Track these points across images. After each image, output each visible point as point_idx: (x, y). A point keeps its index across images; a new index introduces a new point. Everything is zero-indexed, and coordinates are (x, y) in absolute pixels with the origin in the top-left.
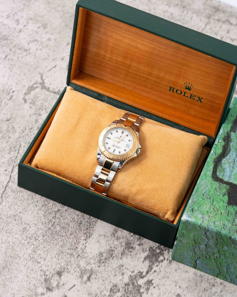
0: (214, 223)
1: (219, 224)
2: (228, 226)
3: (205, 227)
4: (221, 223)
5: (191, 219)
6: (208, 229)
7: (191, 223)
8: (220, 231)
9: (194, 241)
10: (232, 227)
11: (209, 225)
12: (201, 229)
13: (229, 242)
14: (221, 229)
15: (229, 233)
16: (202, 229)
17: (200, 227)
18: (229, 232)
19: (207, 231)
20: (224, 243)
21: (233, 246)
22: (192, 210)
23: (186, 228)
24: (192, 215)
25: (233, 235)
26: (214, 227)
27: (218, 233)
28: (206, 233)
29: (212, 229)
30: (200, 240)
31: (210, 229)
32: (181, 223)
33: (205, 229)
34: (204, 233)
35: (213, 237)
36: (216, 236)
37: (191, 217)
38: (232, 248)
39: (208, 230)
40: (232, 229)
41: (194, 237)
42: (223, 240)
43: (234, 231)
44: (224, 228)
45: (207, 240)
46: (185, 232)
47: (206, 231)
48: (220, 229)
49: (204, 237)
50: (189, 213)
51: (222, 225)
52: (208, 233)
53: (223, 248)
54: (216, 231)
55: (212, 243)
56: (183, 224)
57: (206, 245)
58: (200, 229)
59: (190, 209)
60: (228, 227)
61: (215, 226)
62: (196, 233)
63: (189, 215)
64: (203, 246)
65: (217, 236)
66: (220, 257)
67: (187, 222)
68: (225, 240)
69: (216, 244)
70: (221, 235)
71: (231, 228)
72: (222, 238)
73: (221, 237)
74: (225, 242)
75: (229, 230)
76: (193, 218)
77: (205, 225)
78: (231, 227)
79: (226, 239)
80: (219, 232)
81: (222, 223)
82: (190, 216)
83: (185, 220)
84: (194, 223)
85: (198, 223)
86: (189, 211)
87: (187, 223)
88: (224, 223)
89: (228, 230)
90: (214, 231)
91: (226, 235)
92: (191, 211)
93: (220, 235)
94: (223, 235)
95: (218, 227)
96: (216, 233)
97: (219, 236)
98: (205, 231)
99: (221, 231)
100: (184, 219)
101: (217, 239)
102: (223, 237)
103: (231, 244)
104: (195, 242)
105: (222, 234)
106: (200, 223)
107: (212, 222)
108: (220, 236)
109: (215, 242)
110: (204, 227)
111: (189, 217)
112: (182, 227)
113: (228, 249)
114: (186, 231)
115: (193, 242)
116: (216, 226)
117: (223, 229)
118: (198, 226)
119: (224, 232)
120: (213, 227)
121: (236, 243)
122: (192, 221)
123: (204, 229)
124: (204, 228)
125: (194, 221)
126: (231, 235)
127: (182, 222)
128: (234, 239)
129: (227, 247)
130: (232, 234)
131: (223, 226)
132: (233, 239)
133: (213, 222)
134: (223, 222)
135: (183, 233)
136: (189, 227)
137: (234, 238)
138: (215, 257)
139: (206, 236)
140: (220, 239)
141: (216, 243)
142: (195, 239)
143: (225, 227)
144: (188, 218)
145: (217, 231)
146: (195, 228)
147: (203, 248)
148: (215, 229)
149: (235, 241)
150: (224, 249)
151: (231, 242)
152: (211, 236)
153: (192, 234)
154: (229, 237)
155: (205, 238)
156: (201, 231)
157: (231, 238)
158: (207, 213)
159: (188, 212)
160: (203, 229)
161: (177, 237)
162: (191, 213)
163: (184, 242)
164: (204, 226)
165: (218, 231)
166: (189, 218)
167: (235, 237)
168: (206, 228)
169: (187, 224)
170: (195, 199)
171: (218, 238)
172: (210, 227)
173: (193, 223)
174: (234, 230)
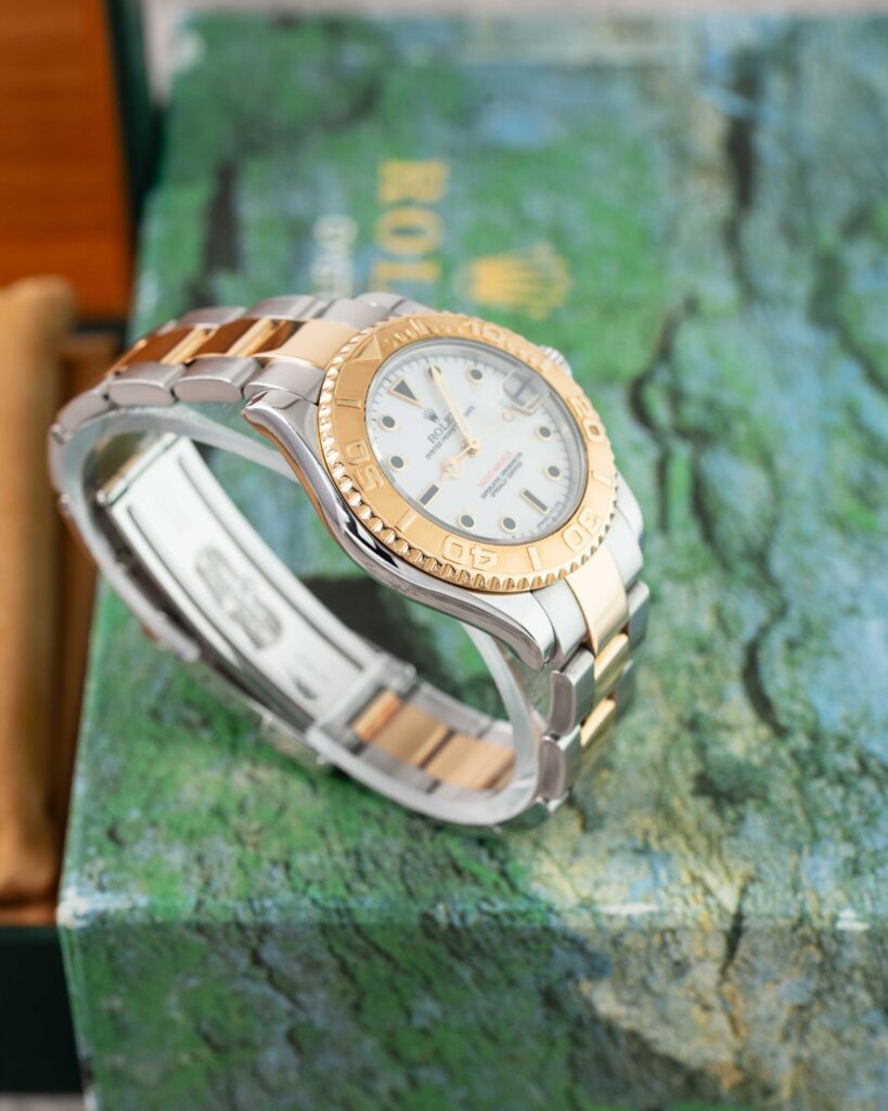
0: (287, 867)
1: (321, 866)
2: (387, 850)
3: (235, 915)
4: (330, 853)
5: (123, 897)
6: (260, 920)
7: (129, 920)
8: (344, 900)
9: (207, 1038)
10: (415, 845)
11: (254, 894)
12: (211, 939)
13: (433, 956)
14: (348, 887)
15: (410, 894)
16: (220, 935)
17: (200, 929)
18: (401, 888)
19: (261, 940)
20: (400, 980)
21: (465, 973)
22: (112, 835)
23: (117, 974)
24: (121, 867)
25: (438, 898)
26: (294, 890)
27: (335, 920)
28: (257, 960)
29: (281, 909)
30: (236, 1020)
31: (274, 917)
32: (72, 952)
33: (240, 927)
34: (244, 962)
35: (313, 966)
36: (331, 950)
37: (118, 887)
38: (466, 988)
39: (264, 930)
40: (420, 865)
41: (194, 1013)
42: (388, 957)
43: (433, 870)
44: (362, 875)
45: (283, 1004)
46: (117, 1003)
47: (254, 942)
48: (341, 891)
49: (260, 989)
50: (100, 864)
51: (342, 861)
52: (270, 953)
53: (409, 1014)
54: (316, 915)
55: (321, 1007)
56: (85, 950)
57: (291, 1037)
58: (201, 940)
59: (97, 832)
60: (388, 863)
61: (301, 885)
62: (193, 983)
63: (102, 873)
64: (275, 1056)
65: (339, 949)
66: (413, 1082)
67: (100, 928)
68: (397, 952)
69: (357, 1007)
70: (358, 929)
71: (409, 856)
72: (378, 950)
73: (365, 938)
74: (405, 972)
75: (403, 876)
76: (132, 886)
77: (230, 904)
78: (409, 849)
79: (402, 945)
80: (338, 911)
81: (337, 847)
82: (106, 880)
83: (85, 917)
84: (152, 919)
85: (179, 903)
86: (92, 851)
87: (107, 933)
88: (350, 843)
89: (396, 878)
90: (303, 916)
91: (390, 919)
92: (109, 846)
93: (350, 930)
94: (374, 920)
95: (322, 885)
96: (324, 929)
97: (349, 945)
98: (248, 938)
99: (353, 903)
100: (77, 917)
101: (345, 970)
102: (379, 938)
103: (452, 961)
104: (217, 1049)
105: (362, 918)
106: (192, 901)
107: (266, 865)
108: (359, 941)
109: (344, 993)
110: (229, 917)
111: (101, 888)
112: (88, 978)
113: (445, 1014)
114: (123, 989)
115: (205, 1052)
116: (308, 883)
117: (361, 887)
118: (187, 925)
119: (369, 904)
120: (286, 896)
121: (477, 947)
122: (132, 909)
123: (233, 931)
124: (226, 925)
125: (142, 901)
126: (425, 907)
127: (71, 944)
128: (457, 921)
129: (436, 997)
130: (429, 892)
131: (347, 865)
132: (451, 926)
133: (274, 863)
134: (341, 840)
135: (113, 1015)
136: (131, 954)
137: (448, 914)
138: (386, 1100)
139: (262, 974)
140: (366, 957)
141: (352, 998)
142: (205, 1027)
143: (369, 867)
144: (98, 896)
145: (326, 910)
146: (173, 948)
147: (282, 1069)
148: (306, 902)
149: (468, 930)
150: (419, 1021)
151: (440, 949)
152: (299, 959)
153: (173, 999)
154: (415, 921)
155: (268, 990)
156: (224, 955)
157: (436, 924)
158: (216, 823)
159: (85, 859)
160: (227, 935)
161: (89, 1059)
162: (112, 861)
163: (147, 1072)
164: (225, 908)
165: (331, 905)
166: (108, 896)
167: (460, 907)
168: (245, 916)
169: (112, 940)
170: (112, 763)
171: (351, 959)
172: (268, 903)
173: (147, 920)
174: (436, 865)
